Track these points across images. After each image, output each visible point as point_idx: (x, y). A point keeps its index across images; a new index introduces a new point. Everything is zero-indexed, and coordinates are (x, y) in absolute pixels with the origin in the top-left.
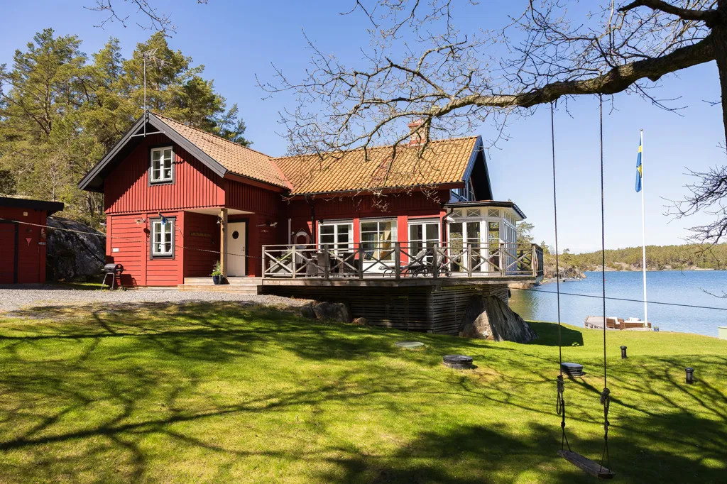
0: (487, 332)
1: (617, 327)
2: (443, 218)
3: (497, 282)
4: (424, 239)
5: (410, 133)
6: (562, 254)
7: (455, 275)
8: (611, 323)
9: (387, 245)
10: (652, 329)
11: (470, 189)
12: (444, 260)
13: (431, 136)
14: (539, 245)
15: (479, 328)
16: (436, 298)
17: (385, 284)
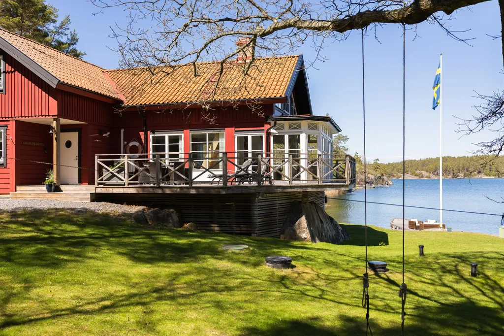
0: (305, 234)
1: (417, 228)
2: (268, 130)
3: (315, 190)
4: (250, 150)
5: (236, 51)
6: (372, 163)
7: (277, 183)
8: (412, 225)
9: (215, 155)
10: (446, 229)
11: (292, 104)
12: (268, 169)
13: (256, 54)
14: (353, 156)
15: (298, 231)
16: (260, 204)
17: (213, 192)
